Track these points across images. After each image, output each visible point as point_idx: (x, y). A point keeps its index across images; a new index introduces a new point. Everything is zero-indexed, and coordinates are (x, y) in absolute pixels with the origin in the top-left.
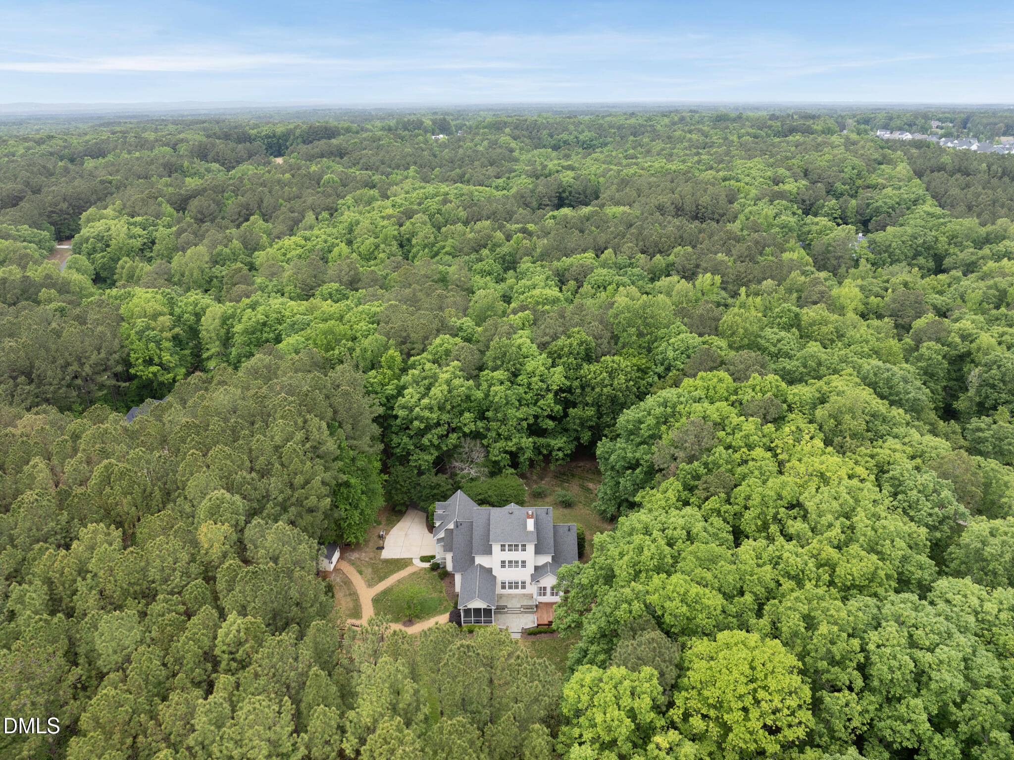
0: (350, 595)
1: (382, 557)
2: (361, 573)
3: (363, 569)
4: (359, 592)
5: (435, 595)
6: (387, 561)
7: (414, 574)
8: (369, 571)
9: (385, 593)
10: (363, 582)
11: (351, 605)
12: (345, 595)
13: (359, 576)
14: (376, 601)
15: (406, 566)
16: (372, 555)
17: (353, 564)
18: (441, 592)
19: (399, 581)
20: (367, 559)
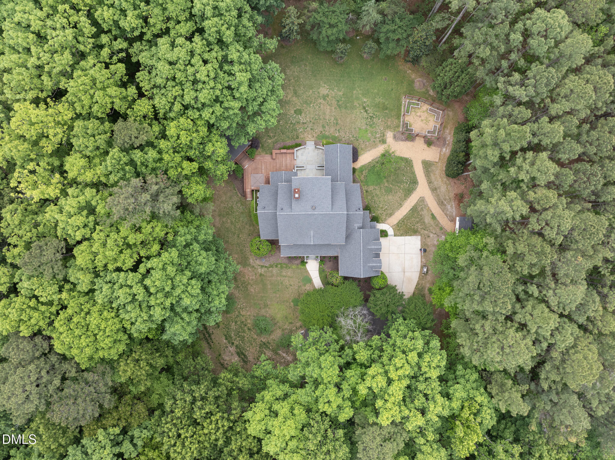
0: (436, 189)
1: (419, 237)
2: (433, 217)
3: (432, 222)
4: (430, 192)
5: (371, 188)
6: (414, 232)
7: (391, 215)
8: (427, 219)
9: (409, 192)
10: (430, 205)
11: (433, 177)
12: (439, 188)
13: (434, 212)
14: (414, 182)
15: (398, 224)
16: (429, 242)
17: (442, 228)
18: (367, 192)
19: (401, 205)
20: (431, 235)
